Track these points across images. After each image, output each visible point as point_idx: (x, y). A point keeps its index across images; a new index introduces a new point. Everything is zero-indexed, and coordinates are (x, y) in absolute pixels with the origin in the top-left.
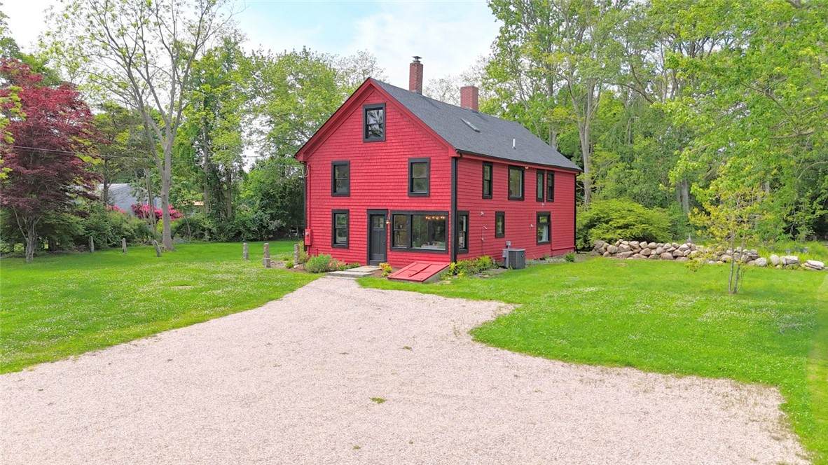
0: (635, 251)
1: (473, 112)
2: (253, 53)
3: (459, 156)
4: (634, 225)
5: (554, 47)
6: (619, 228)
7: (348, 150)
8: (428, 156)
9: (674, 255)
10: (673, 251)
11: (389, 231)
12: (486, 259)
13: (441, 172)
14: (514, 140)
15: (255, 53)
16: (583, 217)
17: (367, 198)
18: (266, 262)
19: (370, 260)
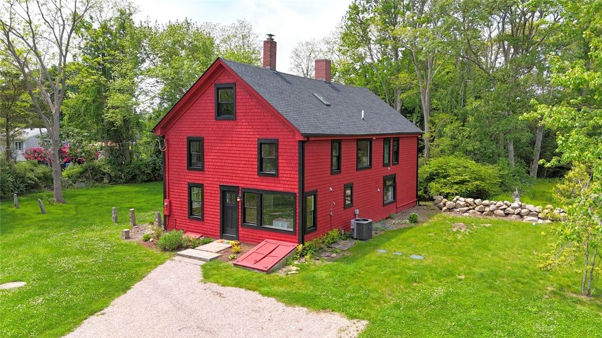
0: (471, 207)
1: (326, 83)
2: (141, 23)
3: (306, 139)
4: (469, 182)
5: (399, 19)
6: (457, 183)
7: (201, 126)
8: (276, 137)
9: (506, 212)
10: (505, 209)
11: (240, 207)
12: (334, 233)
13: (288, 154)
14: (363, 111)
15: (143, 24)
16: (425, 170)
17: (220, 174)
18: (124, 234)
19: (223, 234)
